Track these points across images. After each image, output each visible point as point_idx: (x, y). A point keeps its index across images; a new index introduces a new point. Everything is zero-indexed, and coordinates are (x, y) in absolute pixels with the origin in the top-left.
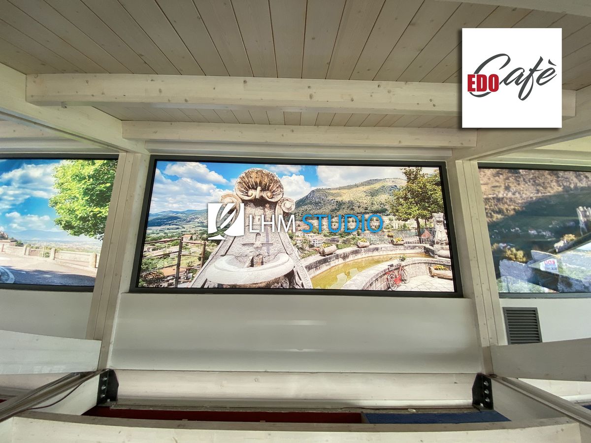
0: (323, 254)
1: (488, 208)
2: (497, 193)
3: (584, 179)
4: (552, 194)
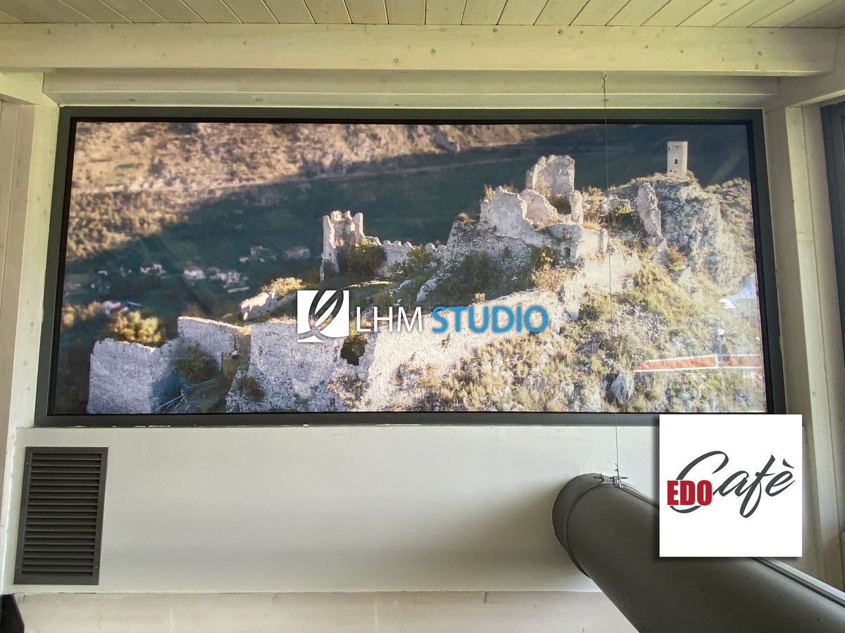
1: (98, 217)
2: (127, 181)
3: (368, 142)
4: (266, 182)
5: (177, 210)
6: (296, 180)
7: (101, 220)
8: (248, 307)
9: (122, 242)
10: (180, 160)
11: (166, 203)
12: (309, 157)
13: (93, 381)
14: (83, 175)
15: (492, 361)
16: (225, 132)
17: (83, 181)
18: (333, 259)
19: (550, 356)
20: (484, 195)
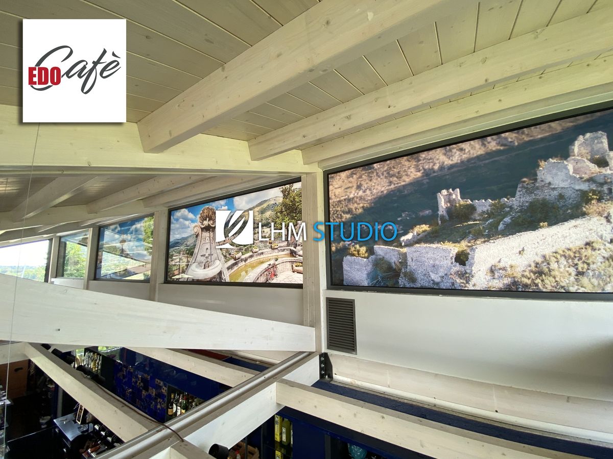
0: (235, 259)
1: (340, 209)
2: (348, 194)
3: (458, 153)
4: (407, 183)
5: (369, 202)
6: (420, 179)
8: (404, 240)
9: (349, 218)
10: (367, 181)
11: (364, 199)
12: (427, 167)
13: (345, 272)
14: (333, 194)
16: (386, 165)
17: (333, 197)
18: (445, 213)
20: (539, 166)
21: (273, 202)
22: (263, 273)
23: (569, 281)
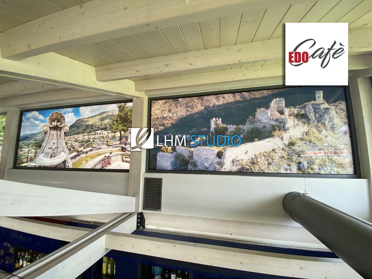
0: (78, 152)
1: (157, 123)
2: (163, 114)
3: (222, 99)
4: (196, 112)
5: (175, 120)
6: (203, 111)
7: (158, 124)
9: (163, 129)
10: (175, 108)
11: (172, 119)
12: (207, 104)
13: (158, 162)
14: (153, 113)
15: (261, 158)
16: (185, 100)
17: (154, 115)
18: (213, 131)
19: (279, 157)
20: (256, 111)
21: (111, 114)
22: (100, 162)
23: (265, 167)
